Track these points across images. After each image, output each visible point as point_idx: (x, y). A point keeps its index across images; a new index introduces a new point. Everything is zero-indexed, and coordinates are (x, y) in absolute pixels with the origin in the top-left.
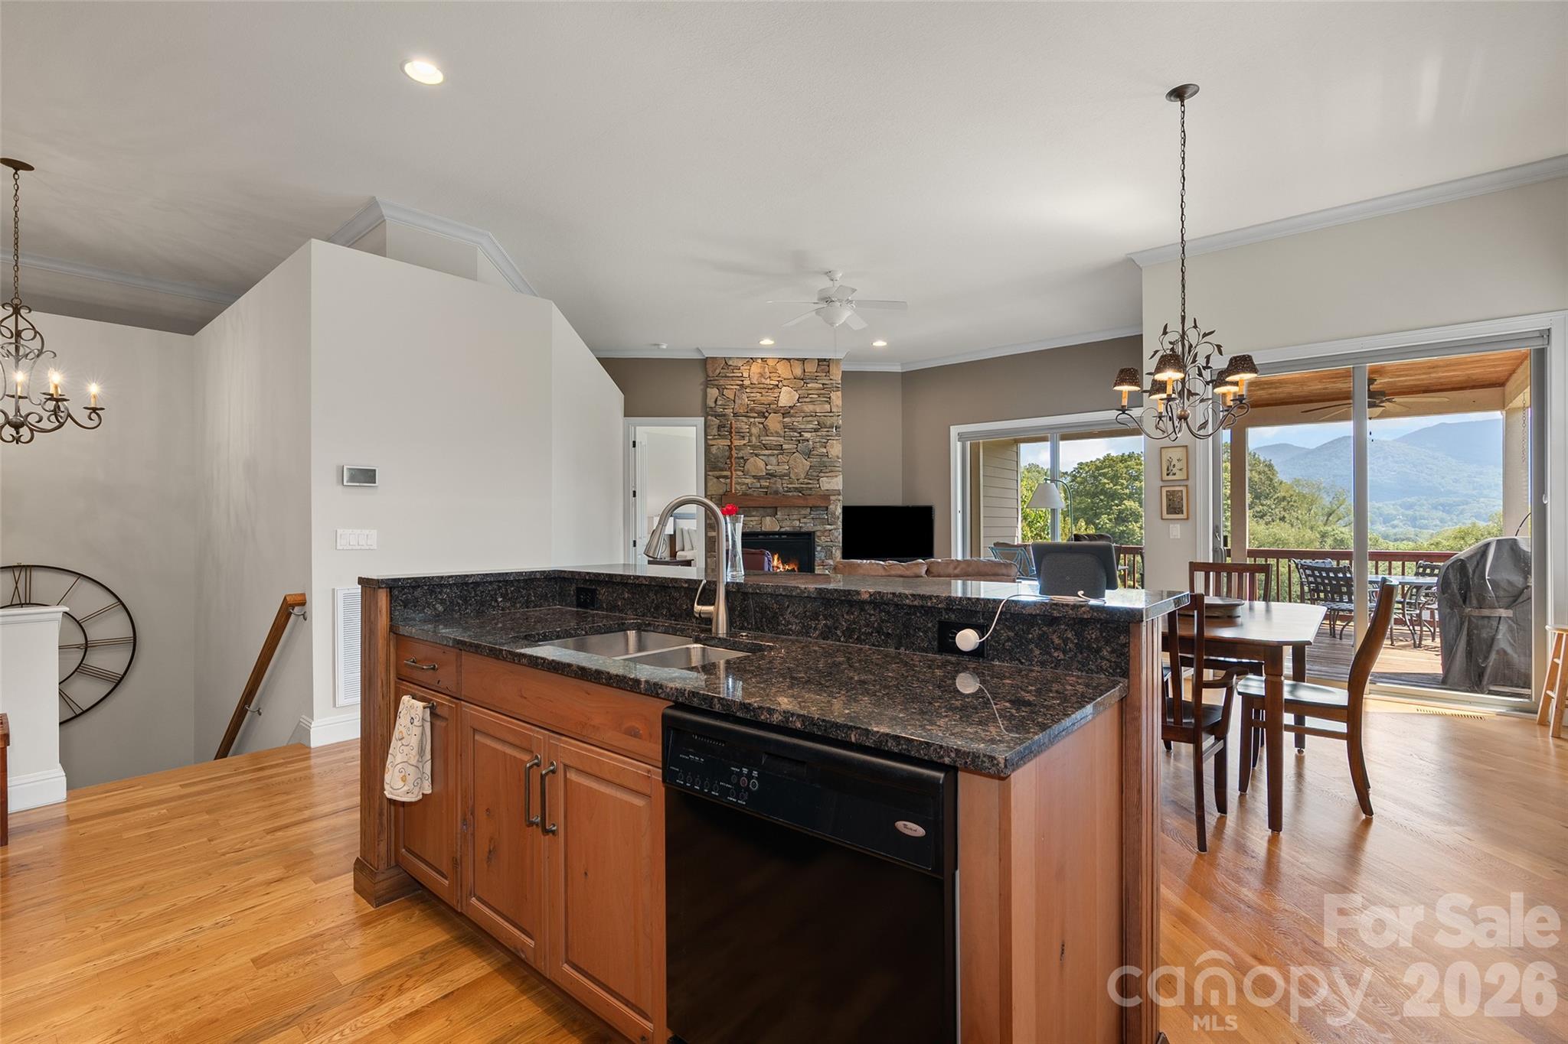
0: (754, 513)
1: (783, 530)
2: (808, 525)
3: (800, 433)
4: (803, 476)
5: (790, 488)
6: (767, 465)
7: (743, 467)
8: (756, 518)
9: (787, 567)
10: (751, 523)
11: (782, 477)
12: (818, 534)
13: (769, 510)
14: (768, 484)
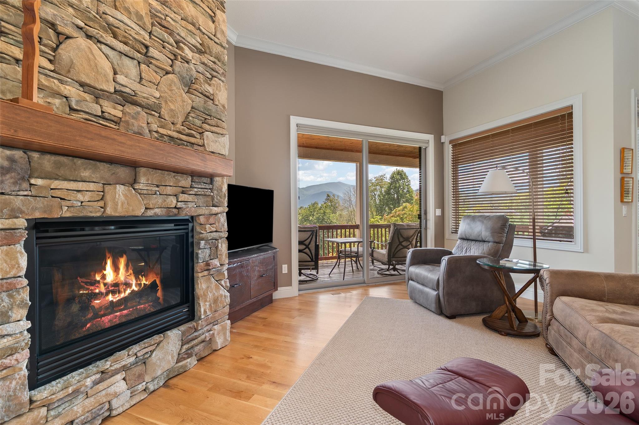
0: (86, 174)
1: (150, 213)
2: (190, 205)
3: (177, 42)
4: (181, 119)
5: (162, 135)
6: (115, 73)
7: (55, 50)
8: (92, 186)
9: (144, 281)
10: (80, 196)
11: (149, 108)
12: (202, 219)
13: (123, 172)
14: (120, 114)
